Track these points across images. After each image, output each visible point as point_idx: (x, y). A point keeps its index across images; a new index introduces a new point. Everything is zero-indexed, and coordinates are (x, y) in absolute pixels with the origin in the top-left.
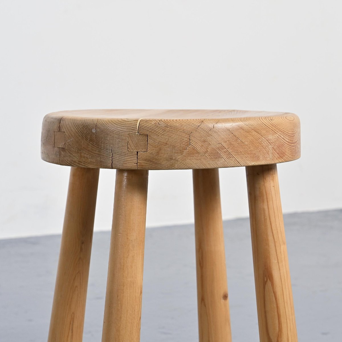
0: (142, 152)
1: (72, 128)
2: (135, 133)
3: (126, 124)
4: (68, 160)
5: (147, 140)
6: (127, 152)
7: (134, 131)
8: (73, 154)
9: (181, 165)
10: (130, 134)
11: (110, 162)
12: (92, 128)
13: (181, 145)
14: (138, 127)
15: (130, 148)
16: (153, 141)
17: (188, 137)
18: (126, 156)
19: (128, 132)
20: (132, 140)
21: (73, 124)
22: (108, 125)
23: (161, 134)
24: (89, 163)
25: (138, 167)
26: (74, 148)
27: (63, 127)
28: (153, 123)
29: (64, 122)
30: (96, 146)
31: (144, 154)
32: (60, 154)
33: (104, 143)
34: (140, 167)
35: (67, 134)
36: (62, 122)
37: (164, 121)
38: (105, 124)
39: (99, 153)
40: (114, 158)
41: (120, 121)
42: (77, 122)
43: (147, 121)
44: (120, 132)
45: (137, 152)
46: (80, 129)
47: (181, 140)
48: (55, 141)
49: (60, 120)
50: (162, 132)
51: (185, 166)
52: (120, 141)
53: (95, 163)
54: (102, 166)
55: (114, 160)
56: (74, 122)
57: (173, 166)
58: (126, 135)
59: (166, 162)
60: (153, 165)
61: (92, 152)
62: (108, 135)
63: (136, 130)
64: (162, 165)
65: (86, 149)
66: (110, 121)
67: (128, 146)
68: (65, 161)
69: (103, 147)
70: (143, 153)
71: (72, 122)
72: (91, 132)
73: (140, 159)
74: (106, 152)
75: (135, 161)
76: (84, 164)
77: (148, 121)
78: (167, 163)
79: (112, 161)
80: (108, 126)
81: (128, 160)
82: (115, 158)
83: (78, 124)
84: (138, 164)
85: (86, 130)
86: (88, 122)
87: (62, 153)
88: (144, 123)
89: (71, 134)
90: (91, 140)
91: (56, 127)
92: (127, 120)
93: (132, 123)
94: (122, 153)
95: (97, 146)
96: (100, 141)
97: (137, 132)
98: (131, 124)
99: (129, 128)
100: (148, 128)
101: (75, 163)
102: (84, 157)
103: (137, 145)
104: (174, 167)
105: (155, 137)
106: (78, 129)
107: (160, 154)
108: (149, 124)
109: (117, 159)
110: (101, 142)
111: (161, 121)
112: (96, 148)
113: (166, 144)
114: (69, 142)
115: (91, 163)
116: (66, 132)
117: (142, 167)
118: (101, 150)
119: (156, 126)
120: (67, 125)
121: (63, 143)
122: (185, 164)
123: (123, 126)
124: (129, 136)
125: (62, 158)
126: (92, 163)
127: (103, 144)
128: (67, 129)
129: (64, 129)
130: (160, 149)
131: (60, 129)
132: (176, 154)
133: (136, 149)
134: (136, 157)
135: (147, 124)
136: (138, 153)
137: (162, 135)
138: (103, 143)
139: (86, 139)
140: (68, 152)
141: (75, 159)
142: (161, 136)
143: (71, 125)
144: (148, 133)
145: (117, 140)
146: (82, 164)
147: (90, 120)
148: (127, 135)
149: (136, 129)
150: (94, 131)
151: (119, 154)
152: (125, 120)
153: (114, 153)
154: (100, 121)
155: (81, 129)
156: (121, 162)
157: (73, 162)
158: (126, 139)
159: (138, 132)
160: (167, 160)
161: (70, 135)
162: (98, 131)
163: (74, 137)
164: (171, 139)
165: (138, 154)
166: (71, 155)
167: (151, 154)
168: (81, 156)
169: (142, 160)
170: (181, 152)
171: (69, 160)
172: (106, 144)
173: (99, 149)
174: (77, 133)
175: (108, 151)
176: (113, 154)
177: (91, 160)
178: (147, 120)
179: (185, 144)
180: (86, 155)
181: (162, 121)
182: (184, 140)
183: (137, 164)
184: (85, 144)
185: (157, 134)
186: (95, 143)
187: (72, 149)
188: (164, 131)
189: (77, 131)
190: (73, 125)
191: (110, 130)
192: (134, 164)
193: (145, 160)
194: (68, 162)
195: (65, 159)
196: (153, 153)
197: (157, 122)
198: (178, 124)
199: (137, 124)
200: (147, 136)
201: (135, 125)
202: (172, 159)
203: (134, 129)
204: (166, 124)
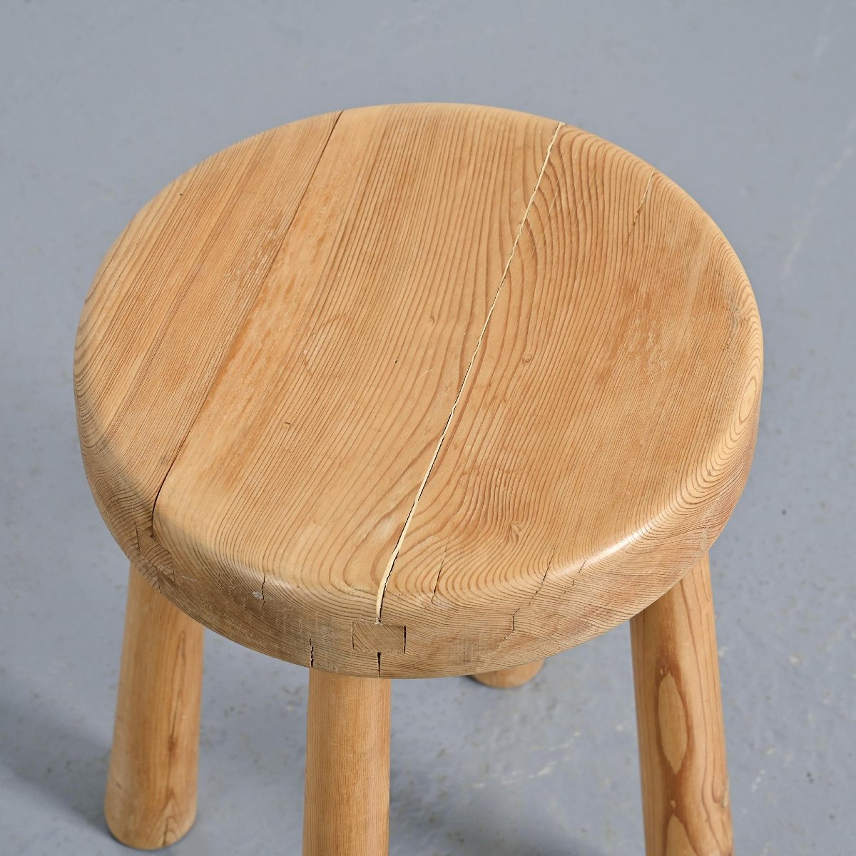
0: (391, 654)
2: (372, 622)
3: (345, 602)
5: (405, 635)
6: (353, 651)
7: (369, 618)
10: (359, 623)
11: (307, 658)
12: (251, 588)
13: (490, 635)
14: (378, 611)
15: (359, 646)
16: (420, 637)
17: (508, 620)
18: (350, 656)
19: (354, 619)
20: (365, 633)
22: (296, 595)
23: (438, 624)
25: (382, 676)
28: (418, 601)
30: (266, 622)
31: (397, 657)
33: (287, 624)
34: (386, 676)
37: (446, 594)
38: (290, 594)
39: (275, 637)
40: (318, 654)
41: (329, 588)
43: (401, 596)
44: (330, 615)
45: (379, 654)
50: (444, 620)
52: (331, 631)
55: (318, 657)
58: (348, 623)
59: (455, 666)
62: (298, 613)
66: (301, 586)
67: (355, 641)
69: (285, 630)
70: (394, 655)
72: (251, 595)
73: (385, 665)
74: (295, 641)
75: (374, 667)
77: (403, 597)
78: (457, 669)
79: (312, 658)
80: (298, 597)
81: (355, 663)
82: (321, 655)
84: (381, 671)
88: (395, 603)
90: (250, 608)
92: (346, 588)
93: (362, 600)
94: (339, 651)
95: (268, 624)
96: (278, 619)
97: (377, 620)
98: (361, 603)
99: (354, 611)
100: (406, 614)
103: (378, 643)
104: (473, 672)
105: (425, 630)
107: (437, 657)
108: (408, 604)
109: (326, 657)
110: (280, 621)
111: (438, 595)
112: (266, 626)
113: (454, 638)
117: (391, 676)
118: (281, 634)
119: (426, 611)
121: (169, 571)
123: (339, 604)
124: (355, 625)
127: (285, 626)
130: (438, 649)
132: (479, 653)
133: (377, 649)
134: (377, 661)
135: (403, 607)
136: (382, 655)
137: (442, 625)
138: (284, 623)
139: (237, 602)
142: (441, 627)
144: (405, 624)
145: (325, 628)
148: (351, 624)
149: (374, 615)
150: (257, 595)
151: (330, 651)
152: (343, 590)
153: (317, 646)
156: (337, 664)
158: (347, 631)
159: (380, 621)
160: (456, 664)
162: (268, 598)
164: (465, 630)
165: (382, 657)
167: (414, 657)
169: (391, 666)
170: (492, 647)
172: (293, 628)
173: (274, 630)
175: (300, 640)
178: (402, 594)
179: (502, 633)
181: (440, 593)
182: (498, 627)
183: (379, 671)
185: (431, 624)
186: (262, 617)
188: (448, 618)
191: (302, 606)
192: (369, 670)
193: (400, 667)
196: (420, 656)
197: (428, 597)
198: (482, 600)
199: (375, 606)
200: (405, 627)
201: (371, 606)
202: (469, 661)
203: (368, 614)
204: (451, 603)
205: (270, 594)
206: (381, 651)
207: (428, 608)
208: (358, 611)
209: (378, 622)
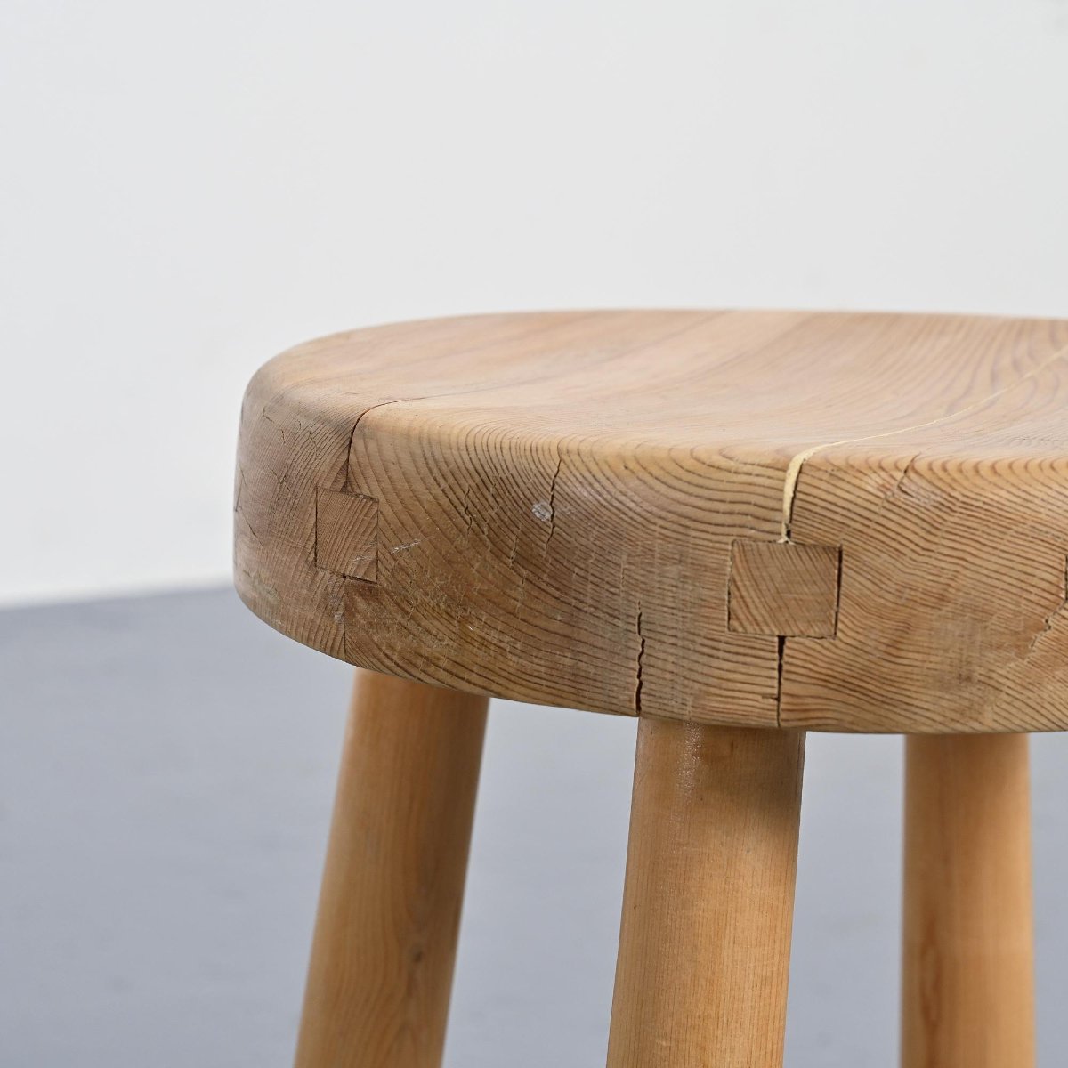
0: (807, 642)
1: (419, 487)
2: (772, 537)
3: (721, 486)
4: (390, 647)
5: (840, 576)
6: (727, 636)
7: (767, 526)
8: (424, 623)
9: (1014, 711)
10: (746, 541)
11: (629, 680)
12: (529, 495)
13: (1018, 604)
14: (787, 505)
15: (742, 616)
16: (869, 585)
17: (1056, 565)
18: (721, 654)
19: (735, 531)
20: (756, 573)
21: (421, 461)
22: (619, 485)
23: (912, 546)
24: (513, 678)
25: (783, 715)
26: (430, 590)
27: (369, 472)
28: (873, 483)
29: (372, 446)
30: (552, 590)
31: (818, 648)
32: (350, 611)
33: (596, 580)
34: (792, 716)
35: (387, 510)
36: (358, 443)
37: (928, 475)
38: (603, 479)
39: (567, 631)
40: (652, 661)
41: (689, 464)
42: (447, 452)
43: (836, 472)
44: (687, 527)
45: (782, 640)
46: (462, 496)
47: (1023, 577)
48: (322, 537)
49: (350, 431)
50: (923, 533)
51: (1037, 717)
52: (685, 577)
53: (544, 682)
54: (586, 700)
55: (652, 671)
56: (428, 455)
57: (975, 715)
58: (723, 546)
59: (939, 694)
60: (867, 707)
61: (531, 620)
62: (619, 536)
63: (778, 519)
64: (913, 709)
65: (497, 605)
66: (632, 465)
67: (734, 602)
68: (377, 652)
69: (590, 601)
70: (812, 645)
71: (418, 452)
72: (528, 515)
73: (792, 677)
74: (609, 628)
75: (769, 682)
76: (480, 681)
77: (841, 475)
78: (944, 703)
79: (639, 676)
80: (624, 490)
81: (731, 676)
82: (660, 663)
83: (453, 465)
84: (783, 699)
85: (494, 504)
86: (508, 458)
87: (361, 604)
88: (824, 485)
89: (412, 516)
90: (524, 559)
91: (325, 464)
92: (724, 463)
93: (755, 479)
94: (699, 640)
95: (557, 594)
96: (576, 570)
97: (784, 531)
98: (752, 489)
99: (737, 508)
100: (845, 512)
101: (432, 669)
102: (484, 643)
103: (781, 604)
104: (976, 720)
105: (882, 561)
106: (451, 495)
107: (902, 654)
108: (848, 487)
109: (670, 667)
110: (582, 573)
111: (912, 475)
112: (552, 602)
113: (942, 598)
114: (400, 553)
115: (524, 676)
116: (382, 498)
117: (803, 715)
118: (582, 615)
119: (887, 505)
120: (392, 467)
121: (370, 557)
122: (1038, 708)
123: (706, 493)
124: (736, 549)
125: (361, 633)
126: (527, 677)
127: (590, 586)
128: (387, 485)
129: (374, 484)
130: (907, 628)
131: (347, 479)
132: (991, 655)
133: (778, 624)
134: (775, 665)
135: (839, 492)
136: (787, 644)
137: (918, 549)
138: (591, 578)
139: (499, 553)
140: (392, 607)
141: (432, 648)
142: (915, 556)
143: (410, 468)
144: (841, 539)
145: (674, 570)
146: (474, 678)
147: (518, 447)
148: (730, 547)
149: (777, 516)
150: (541, 511)
151: (680, 643)
152: (716, 464)
153: (652, 635)
154: (575, 457)
155: (471, 494)
156: (691, 684)
157: (420, 662)
158: (718, 571)
159: (788, 534)
160: (943, 685)
161: (405, 517)
162: (563, 513)
163: (426, 535)
164: (968, 573)
165: (786, 651)
166: (411, 625)
167: (855, 650)
168: (465, 638)
169: (804, 679)
170: (1021, 645)
171: (399, 646)
172: (607, 587)
173: (566, 608)
174: (444, 511)
175: (620, 623)
176: (647, 641)
177: (525, 663)
178: (839, 469)
179: (1043, 602)
180: (493, 636)
181: (917, 472)
182: (1035, 581)
183: (778, 699)
184: (490, 576)
185: (894, 544)
186: (545, 577)
187: (419, 594)
188: (933, 531)
189: (444, 501)
190: (424, 470)
191: (631, 514)
192: (759, 698)
193: (827, 681)
194: (395, 658)
195: (376, 639)
196: (867, 649)
197: (892, 477)
198: (1003, 493)
199: (782, 491)
200: (840, 552)
201: (772, 493)
202: (969, 679)
203: (764, 514)
204: (938, 492)
205: (569, 499)
206: (788, 632)
207: (891, 499)
208: (744, 508)
209: (784, 538)
